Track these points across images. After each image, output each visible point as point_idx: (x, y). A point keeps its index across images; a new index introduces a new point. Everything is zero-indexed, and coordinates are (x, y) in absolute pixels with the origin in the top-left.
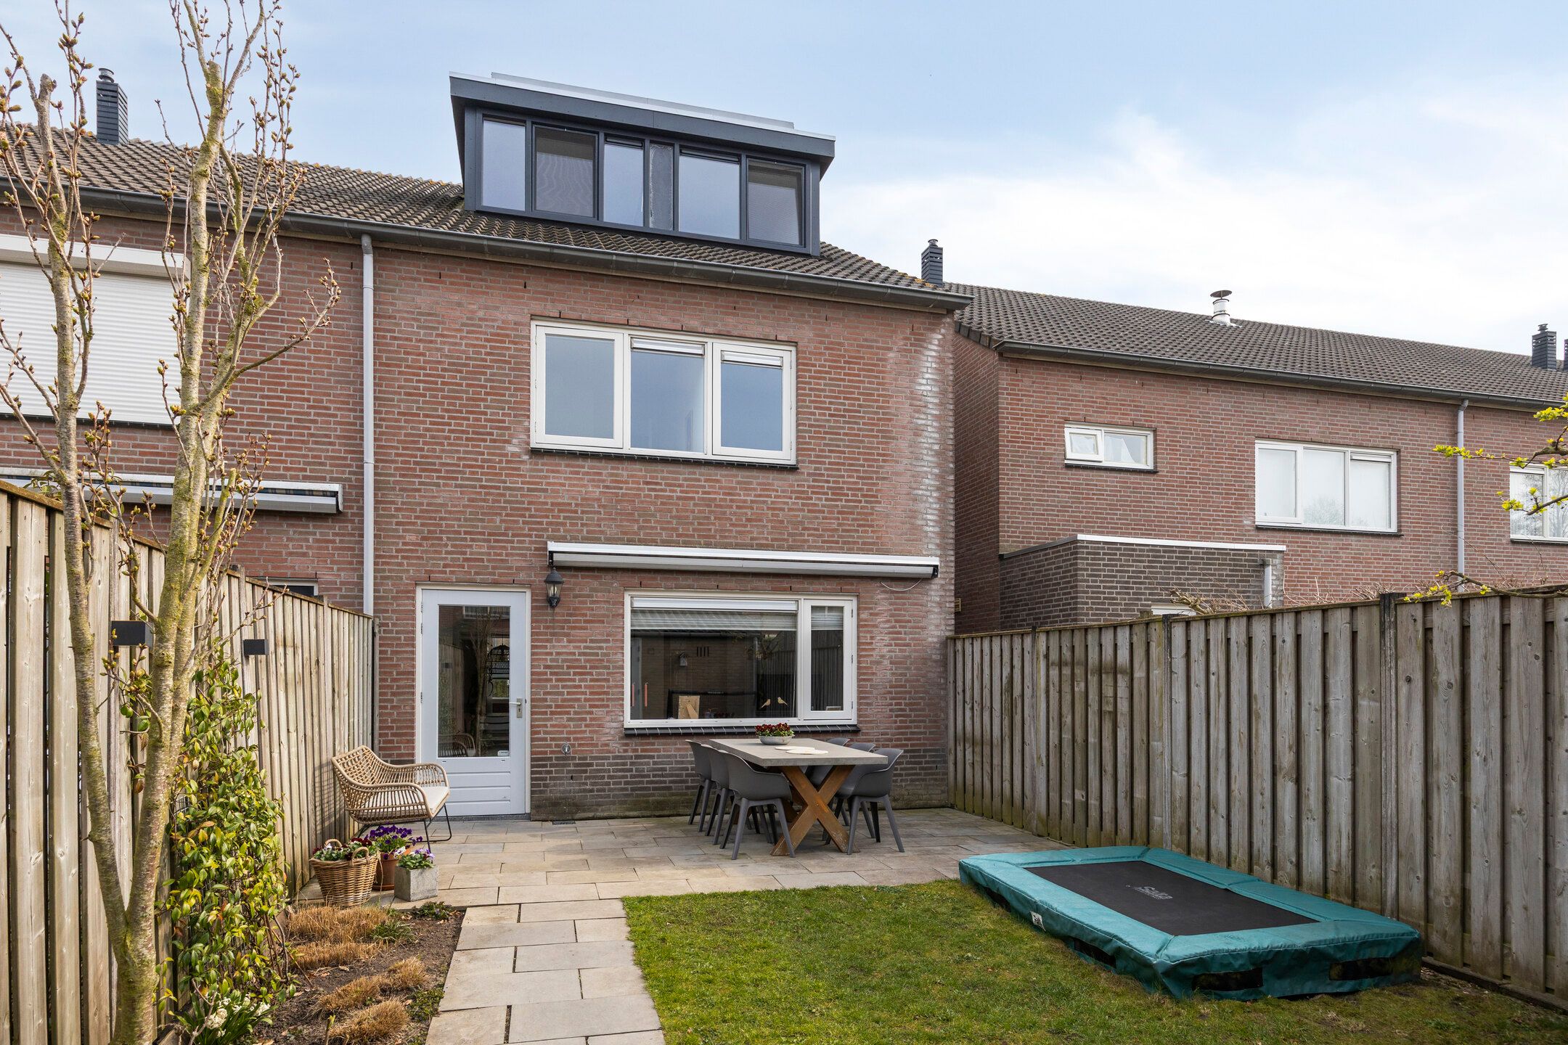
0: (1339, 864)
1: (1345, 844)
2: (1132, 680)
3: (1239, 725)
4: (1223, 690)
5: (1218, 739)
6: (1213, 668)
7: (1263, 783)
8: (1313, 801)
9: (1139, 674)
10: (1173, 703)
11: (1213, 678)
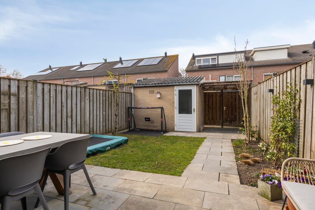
0: (78, 130)
1: (79, 126)
2: (19, 98)
3: (59, 108)
4: (54, 101)
5: (53, 113)
6: (52, 96)
7: (64, 120)
8: (74, 121)
9: (22, 96)
10: (38, 104)
11: (52, 99)
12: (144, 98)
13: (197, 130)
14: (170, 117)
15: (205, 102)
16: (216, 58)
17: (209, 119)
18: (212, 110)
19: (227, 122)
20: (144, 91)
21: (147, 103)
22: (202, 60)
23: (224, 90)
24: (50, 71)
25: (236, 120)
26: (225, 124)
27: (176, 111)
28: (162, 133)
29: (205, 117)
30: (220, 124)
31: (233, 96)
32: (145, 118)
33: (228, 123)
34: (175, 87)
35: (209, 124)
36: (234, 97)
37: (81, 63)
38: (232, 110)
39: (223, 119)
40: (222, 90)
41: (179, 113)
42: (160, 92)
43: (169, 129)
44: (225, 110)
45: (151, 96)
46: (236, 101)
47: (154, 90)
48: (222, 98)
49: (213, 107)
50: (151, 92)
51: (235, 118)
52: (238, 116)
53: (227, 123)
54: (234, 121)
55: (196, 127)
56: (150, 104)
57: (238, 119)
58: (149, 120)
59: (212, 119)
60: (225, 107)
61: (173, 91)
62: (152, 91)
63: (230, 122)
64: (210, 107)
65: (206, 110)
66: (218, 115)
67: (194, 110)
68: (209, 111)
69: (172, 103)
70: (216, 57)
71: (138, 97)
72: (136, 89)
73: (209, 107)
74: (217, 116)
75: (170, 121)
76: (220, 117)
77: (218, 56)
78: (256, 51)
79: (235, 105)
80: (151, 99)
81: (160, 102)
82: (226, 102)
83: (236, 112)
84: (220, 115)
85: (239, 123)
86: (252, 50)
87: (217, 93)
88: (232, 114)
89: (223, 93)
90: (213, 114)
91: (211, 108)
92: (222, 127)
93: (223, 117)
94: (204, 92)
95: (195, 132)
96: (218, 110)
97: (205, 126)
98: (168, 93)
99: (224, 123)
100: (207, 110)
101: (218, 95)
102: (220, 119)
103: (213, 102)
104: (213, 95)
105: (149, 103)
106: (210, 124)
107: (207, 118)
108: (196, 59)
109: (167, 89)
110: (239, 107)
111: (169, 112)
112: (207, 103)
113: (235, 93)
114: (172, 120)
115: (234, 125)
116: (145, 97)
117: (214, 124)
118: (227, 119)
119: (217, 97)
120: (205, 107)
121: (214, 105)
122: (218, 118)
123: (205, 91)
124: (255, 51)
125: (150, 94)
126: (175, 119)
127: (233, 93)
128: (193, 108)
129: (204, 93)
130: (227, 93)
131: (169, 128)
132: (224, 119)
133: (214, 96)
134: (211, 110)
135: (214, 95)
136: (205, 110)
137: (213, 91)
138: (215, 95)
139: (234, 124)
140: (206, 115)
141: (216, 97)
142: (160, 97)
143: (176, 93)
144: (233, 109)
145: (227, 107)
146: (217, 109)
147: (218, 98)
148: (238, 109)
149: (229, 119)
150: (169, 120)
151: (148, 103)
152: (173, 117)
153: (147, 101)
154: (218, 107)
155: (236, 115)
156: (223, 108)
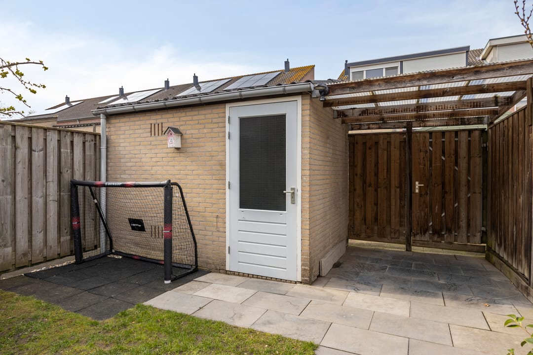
12: (135, 152)
13: (303, 276)
14: (212, 219)
15: (352, 165)
16: (396, 68)
17: (365, 219)
18: (376, 190)
19: (425, 233)
20: (136, 127)
21: (143, 168)
22: (365, 72)
23: (414, 124)
24: (66, 106)
25: (459, 228)
26: (418, 238)
27: (232, 196)
28: (169, 282)
29: (352, 212)
30: (403, 238)
31: (447, 143)
32: (132, 221)
33: (427, 235)
34: (228, 106)
35: (363, 235)
36: (450, 149)
37: (121, 90)
38: (444, 193)
39: (410, 223)
40: (409, 126)
41: (241, 207)
42: (181, 129)
43: (208, 263)
44: (417, 191)
45: (156, 143)
46: (456, 163)
47: (163, 121)
48: (410, 153)
49: (379, 180)
50: (155, 130)
51: (455, 218)
52: (463, 215)
53: (426, 238)
54: (449, 231)
55: (299, 263)
56: (152, 172)
57: (463, 224)
58: (142, 229)
59: (376, 220)
60: (417, 183)
61: (221, 125)
62: (156, 126)
63: (437, 232)
64: (368, 182)
65: (355, 190)
66: (393, 207)
67: (293, 195)
68: (365, 195)
69: (218, 168)
70: (398, 64)
71: (120, 148)
72: (114, 121)
73: (364, 182)
74: (393, 213)
75: (210, 233)
76: (401, 216)
77: (402, 62)
78: (496, 46)
79: (454, 174)
80: (154, 155)
81: (182, 163)
82: (422, 166)
83: (456, 198)
84: (402, 207)
85: (468, 237)
86: (482, 50)
87: (393, 136)
88: (443, 207)
89: (413, 135)
90: (376, 204)
91: (370, 185)
92: (408, 249)
93: (410, 215)
94: (350, 132)
95: (296, 283)
96: (395, 193)
97: (353, 242)
98: (205, 131)
99: (415, 235)
100: (359, 191)
101: (395, 142)
102: (400, 222)
103: (377, 165)
104: (377, 143)
105: (149, 168)
106: (368, 238)
107: (358, 215)
108: (352, 70)
109: (202, 117)
110: (469, 181)
111: (208, 200)
112: (359, 170)
113: (453, 135)
114: (218, 231)
115: (451, 243)
116: (138, 148)
117: (381, 237)
118: (427, 222)
119: (392, 147)
120: (352, 182)
121: (382, 175)
122: (394, 220)
123: (352, 129)
124: (492, 47)
125: (153, 138)
126: (227, 225)
127: (447, 135)
128: (288, 190)
129: (350, 136)
130: (428, 135)
131: (208, 258)
132: (415, 223)
133: (382, 145)
134: (370, 191)
135: (381, 142)
136: (352, 190)
137: (380, 128)
138: (386, 143)
139: (449, 240)
140: (355, 205)
141: (388, 150)
142: (179, 146)
143: (233, 129)
144: (447, 189)
145: (427, 181)
146: (393, 190)
147: (395, 153)
148: (463, 190)
149: (431, 224)
150: (207, 228)
151: (146, 168)
152: (220, 217)
153: (143, 160)
154: (395, 182)
155: (457, 212)
156: (412, 186)
